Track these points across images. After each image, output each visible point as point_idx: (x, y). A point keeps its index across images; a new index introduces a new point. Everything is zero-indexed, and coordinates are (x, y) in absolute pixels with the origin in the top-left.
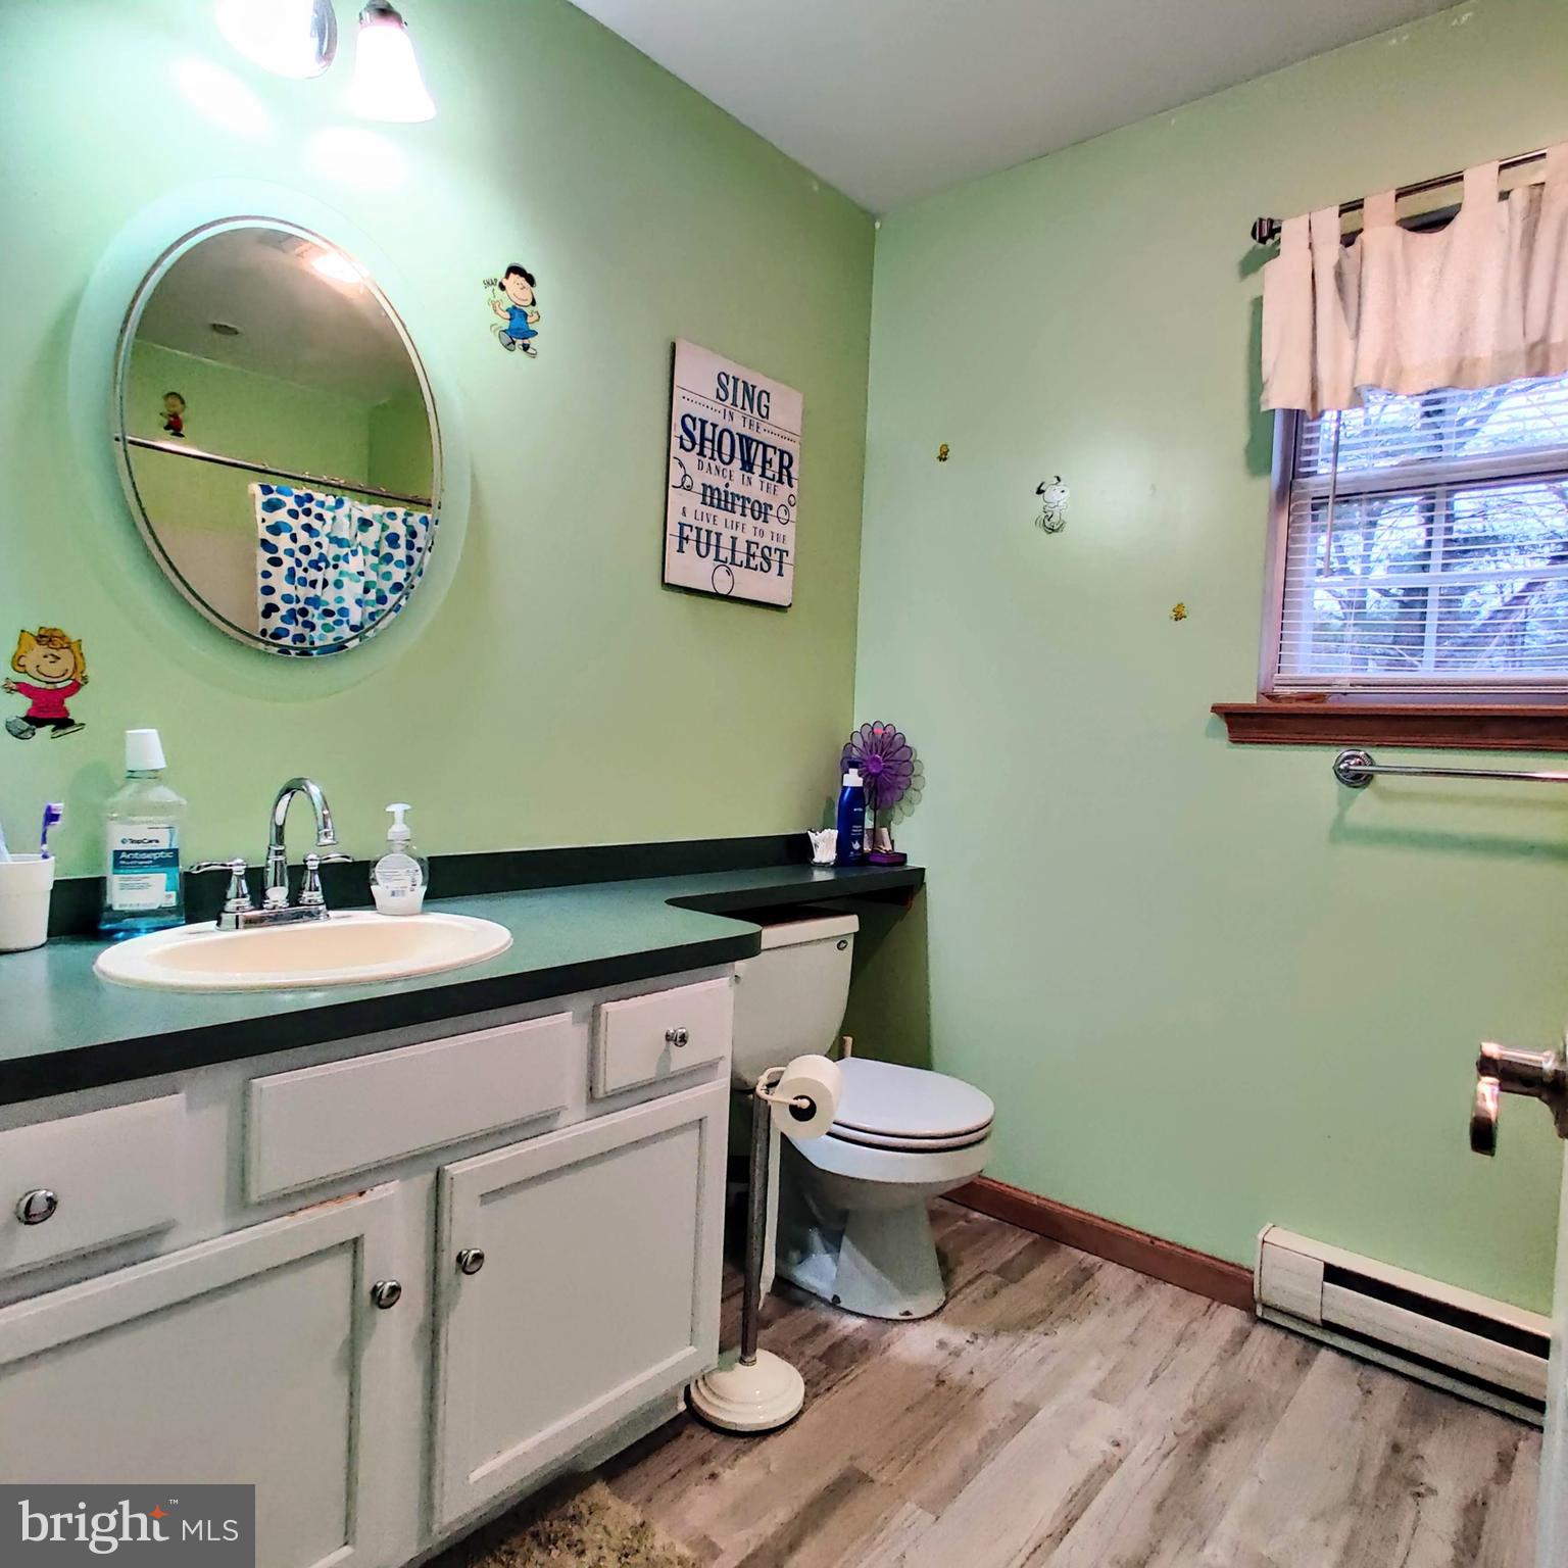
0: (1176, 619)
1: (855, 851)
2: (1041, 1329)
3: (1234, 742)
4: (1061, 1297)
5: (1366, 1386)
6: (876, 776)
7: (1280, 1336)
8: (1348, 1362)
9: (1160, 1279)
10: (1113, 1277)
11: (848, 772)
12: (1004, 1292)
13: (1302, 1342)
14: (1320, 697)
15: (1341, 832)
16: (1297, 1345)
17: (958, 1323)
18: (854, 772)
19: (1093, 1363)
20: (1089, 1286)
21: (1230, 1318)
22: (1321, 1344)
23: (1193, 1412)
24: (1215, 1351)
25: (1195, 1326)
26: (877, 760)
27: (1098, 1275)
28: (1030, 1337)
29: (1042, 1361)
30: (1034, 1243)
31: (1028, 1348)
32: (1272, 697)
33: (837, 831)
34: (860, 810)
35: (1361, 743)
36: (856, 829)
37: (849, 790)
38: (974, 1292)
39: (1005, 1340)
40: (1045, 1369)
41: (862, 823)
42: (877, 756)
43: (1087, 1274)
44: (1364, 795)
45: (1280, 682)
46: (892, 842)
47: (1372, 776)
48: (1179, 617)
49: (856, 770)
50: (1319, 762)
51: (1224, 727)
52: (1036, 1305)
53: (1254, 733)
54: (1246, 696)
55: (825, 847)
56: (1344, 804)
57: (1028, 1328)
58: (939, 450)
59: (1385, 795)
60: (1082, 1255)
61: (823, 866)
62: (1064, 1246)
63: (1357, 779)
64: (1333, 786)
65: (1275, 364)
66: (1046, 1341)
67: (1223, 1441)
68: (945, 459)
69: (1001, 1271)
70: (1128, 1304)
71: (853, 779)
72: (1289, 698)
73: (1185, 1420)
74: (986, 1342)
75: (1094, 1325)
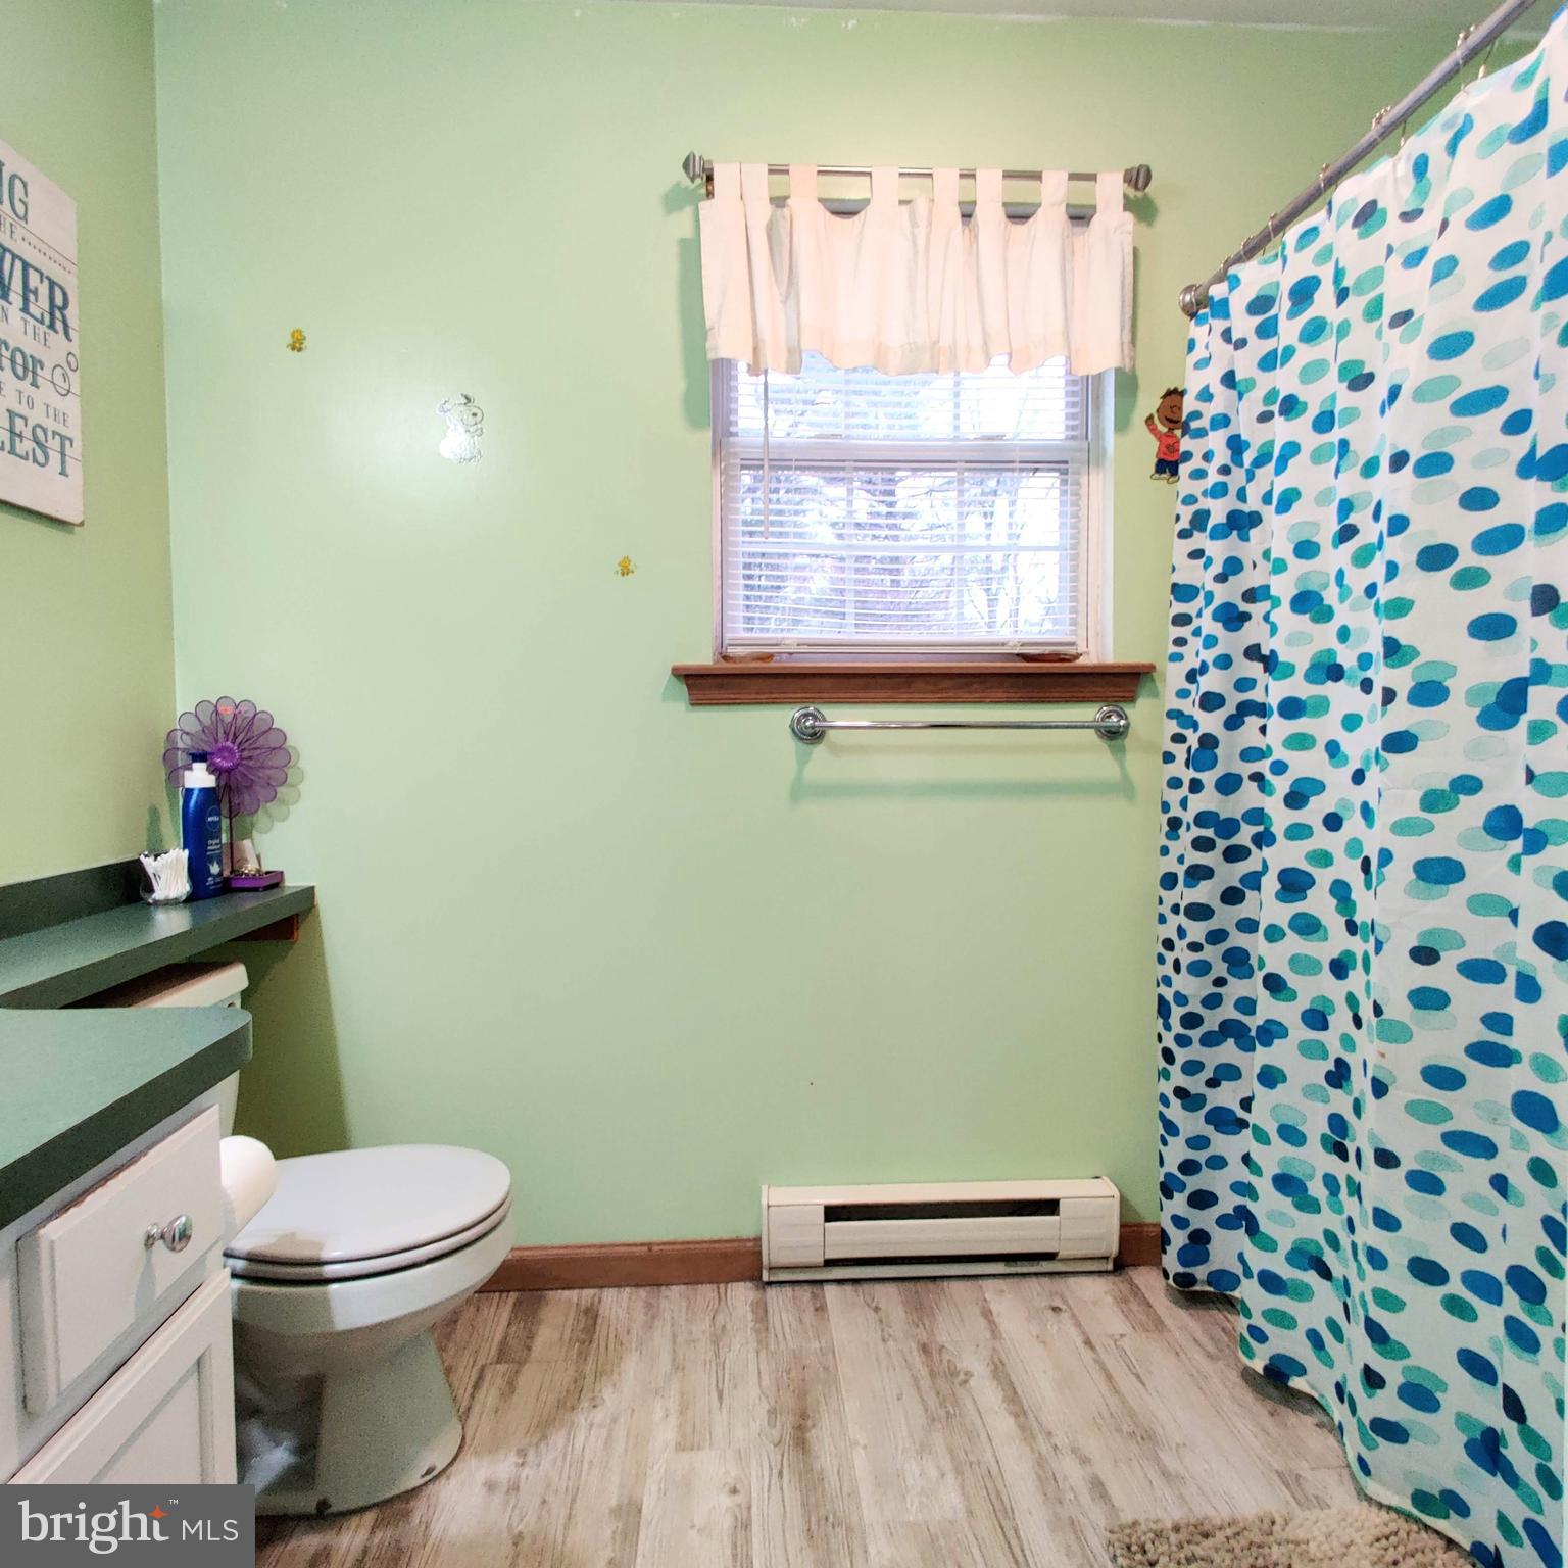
0: (623, 574)
1: (215, 876)
2: (585, 1404)
3: (693, 705)
4: (582, 1356)
5: (874, 1305)
6: (229, 771)
7: (788, 1290)
8: (848, 1288)
9: (661, 1285)
10: (617, 1304)
11: (190, 769)
12: (521, 1382)
13: (807, 1287)
14: (770, 657)
15: (800, 791)
16: (805, 1294)
17: (494, 1446)
18: (200, 768)
19: (659, 1413)
20: (601, 1330)
21: (741, 1294)
22: (821, 1282)
23: (772, 1412)
24: (752, 1337)
25: (720, 1319)
26: (230, 751)
27: (604, 1310)
28: (580, 1419)
29: (609, 1442)
30: (517, 1303)
31: (587, 1432)
32: (726, 658)
33: (187, 852)
34: (216, 818)
35: (813, 700)
36: (213, 845)
37: (196, 793)
38: (489, 1396)
39: (558, 1438)
40: (619, 1447)
41: (219, 837)
42: (228, 744)
43: (591, 1314)
44: (819, 750)
45: (732, 642)
46: (259, 858)
47: (823, 732)
48: (625, 570)
49: (203, 765)
50: (776, 720)
51: (685, 688)
52: (564, 1377)
53: (715, 694)
54: (702, 657)
55: (170, 875)
56: (803, 761)
57: (573, 1408)
58: (289, 336)
59: (837, 751)
60: (573, 1295)
61: (169, 904)
62: (551, 1293)
63: (812, 736)
64: (790, 744)
65: (719, 313)
66: (599, 1416)
67: (814, 1426)
68: (300, 350)
69: (502, 1355)
70: (649, 1327)
71: (199, 777)
72: (742, 659)
73: (772, 1424)
74: (538, 1454)
75: (631, 1367)
